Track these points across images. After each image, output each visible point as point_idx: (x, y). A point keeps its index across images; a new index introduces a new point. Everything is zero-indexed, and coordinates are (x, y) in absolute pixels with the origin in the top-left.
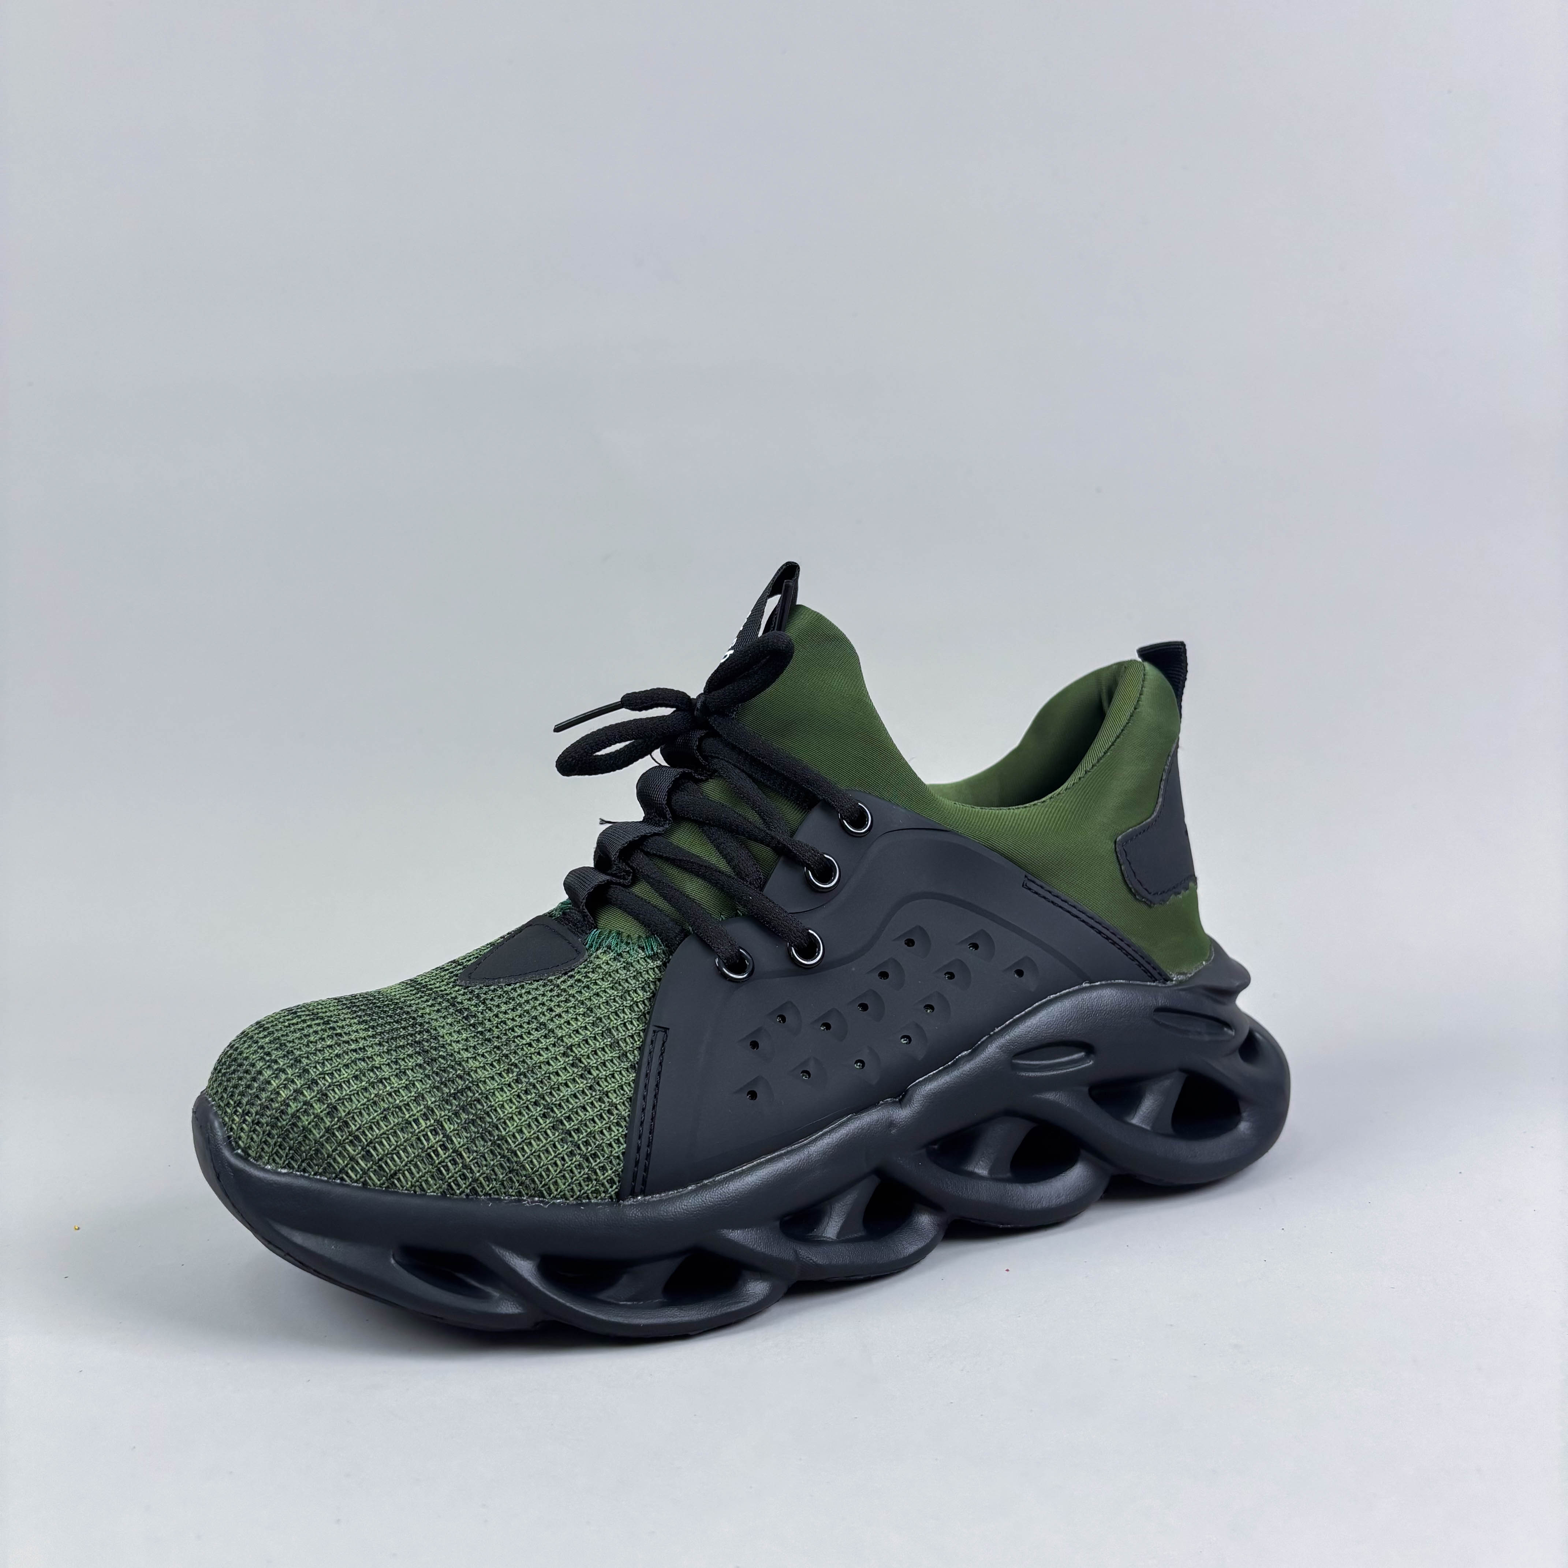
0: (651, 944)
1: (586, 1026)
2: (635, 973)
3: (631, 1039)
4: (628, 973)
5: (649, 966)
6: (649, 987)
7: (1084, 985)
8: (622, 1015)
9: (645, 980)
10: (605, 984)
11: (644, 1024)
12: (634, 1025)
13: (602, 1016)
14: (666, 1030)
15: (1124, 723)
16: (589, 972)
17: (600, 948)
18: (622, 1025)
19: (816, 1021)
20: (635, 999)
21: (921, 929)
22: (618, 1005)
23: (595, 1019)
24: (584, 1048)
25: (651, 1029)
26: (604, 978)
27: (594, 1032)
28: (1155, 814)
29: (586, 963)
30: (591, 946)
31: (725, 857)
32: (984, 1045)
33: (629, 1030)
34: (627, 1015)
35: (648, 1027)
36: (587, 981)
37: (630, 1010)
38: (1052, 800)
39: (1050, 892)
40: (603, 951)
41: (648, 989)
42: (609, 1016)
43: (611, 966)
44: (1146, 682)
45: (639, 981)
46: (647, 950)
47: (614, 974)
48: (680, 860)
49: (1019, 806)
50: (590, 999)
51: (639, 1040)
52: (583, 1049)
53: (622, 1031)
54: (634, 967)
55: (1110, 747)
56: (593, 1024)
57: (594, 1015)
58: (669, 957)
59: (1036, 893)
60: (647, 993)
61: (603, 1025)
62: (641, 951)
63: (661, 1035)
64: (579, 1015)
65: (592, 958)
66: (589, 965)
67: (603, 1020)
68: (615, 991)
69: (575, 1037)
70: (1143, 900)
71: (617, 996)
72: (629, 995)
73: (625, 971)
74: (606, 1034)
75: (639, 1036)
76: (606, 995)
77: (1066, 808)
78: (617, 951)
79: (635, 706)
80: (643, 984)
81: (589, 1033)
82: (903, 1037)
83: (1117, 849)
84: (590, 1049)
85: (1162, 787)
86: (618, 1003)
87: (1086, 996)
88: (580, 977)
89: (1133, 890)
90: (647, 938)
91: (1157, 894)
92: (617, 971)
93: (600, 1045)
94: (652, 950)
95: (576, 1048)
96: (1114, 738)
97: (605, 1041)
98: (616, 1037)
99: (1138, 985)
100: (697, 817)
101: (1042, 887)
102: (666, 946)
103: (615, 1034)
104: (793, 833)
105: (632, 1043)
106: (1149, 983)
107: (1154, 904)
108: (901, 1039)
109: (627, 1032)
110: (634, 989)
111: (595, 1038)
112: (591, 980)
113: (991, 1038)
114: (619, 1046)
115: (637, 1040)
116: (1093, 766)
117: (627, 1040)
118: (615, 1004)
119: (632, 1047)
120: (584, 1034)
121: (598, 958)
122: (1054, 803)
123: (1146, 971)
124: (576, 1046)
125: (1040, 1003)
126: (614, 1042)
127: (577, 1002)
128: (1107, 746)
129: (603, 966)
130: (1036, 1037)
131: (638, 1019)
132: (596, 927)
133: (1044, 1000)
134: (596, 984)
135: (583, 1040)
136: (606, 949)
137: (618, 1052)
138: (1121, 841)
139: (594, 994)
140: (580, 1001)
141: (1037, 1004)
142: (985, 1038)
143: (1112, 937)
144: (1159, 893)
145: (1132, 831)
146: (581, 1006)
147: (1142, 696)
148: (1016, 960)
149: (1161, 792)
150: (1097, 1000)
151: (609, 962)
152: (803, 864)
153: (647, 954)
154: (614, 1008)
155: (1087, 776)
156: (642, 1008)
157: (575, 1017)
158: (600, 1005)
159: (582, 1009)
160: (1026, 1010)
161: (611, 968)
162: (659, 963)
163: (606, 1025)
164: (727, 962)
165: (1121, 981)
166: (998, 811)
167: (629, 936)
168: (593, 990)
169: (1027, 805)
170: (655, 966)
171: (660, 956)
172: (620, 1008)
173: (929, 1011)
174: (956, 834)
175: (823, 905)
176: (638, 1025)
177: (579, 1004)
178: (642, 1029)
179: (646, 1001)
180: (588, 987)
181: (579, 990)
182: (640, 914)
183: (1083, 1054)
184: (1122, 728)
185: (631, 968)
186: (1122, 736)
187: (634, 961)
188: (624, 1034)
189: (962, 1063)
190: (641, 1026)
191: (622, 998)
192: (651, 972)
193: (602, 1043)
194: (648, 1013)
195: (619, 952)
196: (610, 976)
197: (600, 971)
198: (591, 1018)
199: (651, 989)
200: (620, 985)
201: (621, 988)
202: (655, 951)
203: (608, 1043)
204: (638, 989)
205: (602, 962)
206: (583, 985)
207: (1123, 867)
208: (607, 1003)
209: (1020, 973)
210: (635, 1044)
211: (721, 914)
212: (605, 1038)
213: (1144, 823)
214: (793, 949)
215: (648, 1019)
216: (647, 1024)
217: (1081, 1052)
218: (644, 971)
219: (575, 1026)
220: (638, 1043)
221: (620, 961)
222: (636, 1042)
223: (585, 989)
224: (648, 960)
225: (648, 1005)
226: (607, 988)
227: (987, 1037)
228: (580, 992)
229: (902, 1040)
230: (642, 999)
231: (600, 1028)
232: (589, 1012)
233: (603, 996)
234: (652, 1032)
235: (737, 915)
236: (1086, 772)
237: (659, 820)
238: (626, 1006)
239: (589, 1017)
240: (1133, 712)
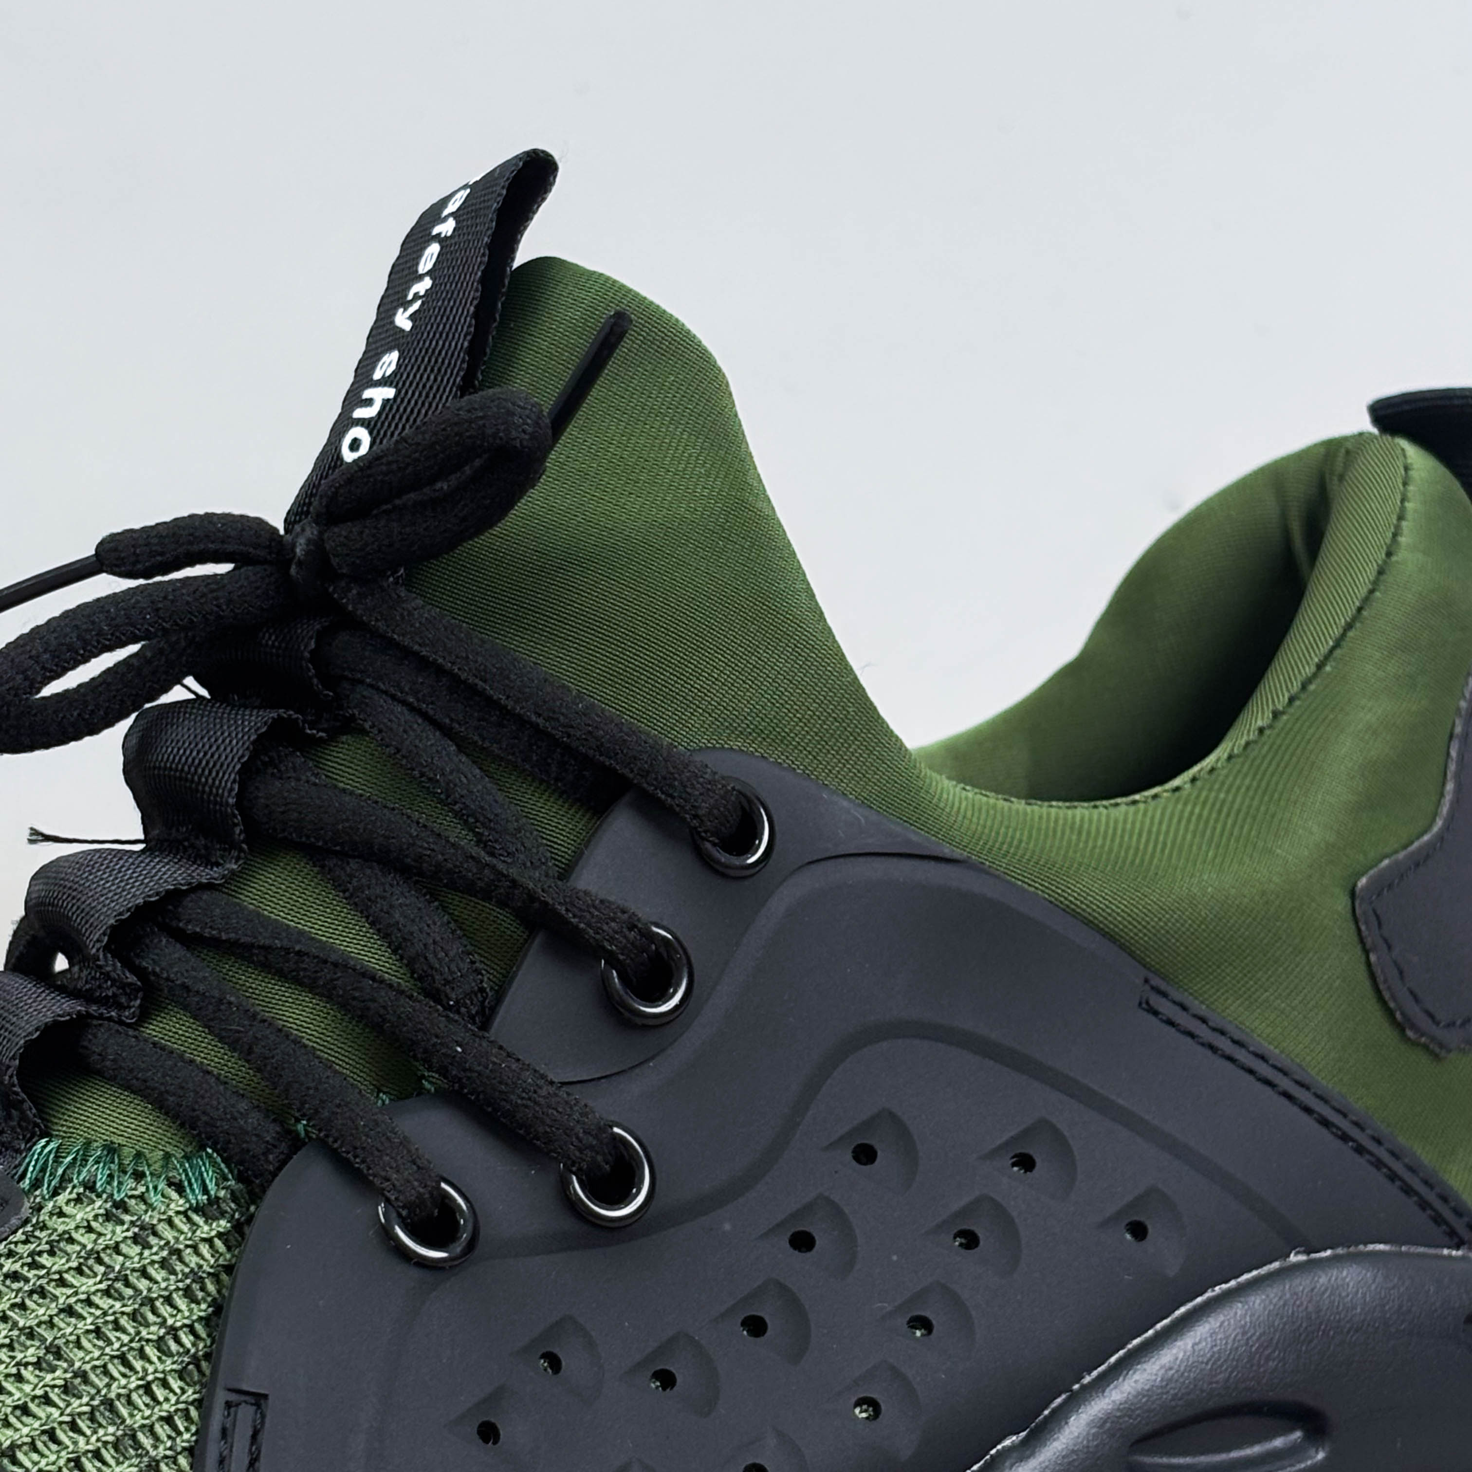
0: (201, 1174)
1: (46, 1393)
2: (165, 1253)
3: (166, 1427)
4: (146, 1253)
5: (198, 1233)
6: (203, 1289)
7: (1293, 1258)
8: (138, 1365)
9: (192, 1270)
10: (87, 1285)
11: (198, 1388)
12: (172, 1391)
13: (87, 1367)
14: (259, 1400)
15: (1364, 591)
16: (40, 1254)
17: (65, 1189)
18: (141, 1392)
19: (639, 1366)
20: (170, 1322)
21: (892, 1115)
22: (126, 1339)
23: (69, 1375)
24: (47, 1452)
25: (221, 1397)
26: (84, 1268)
27: (68, 1411)
28: (1439, 823)
29: (29, 1228)
30: (37, 1184)
31: (385, 935)
32: (1060, 1416)
33: (159, 1403)
34: (151, 1362)
35: (211, 1394)
36: (39, 1277)
37: (159, 1349)
38: (1199, 783)
39: (1204, 1021)
40: (74, 1196)
41: (200, 1295)
42: (105, 1366)
43: (100, 1235)
44: (1411, 488)
45: (176, 1274)
46: (193, 1190)
47: (110, 1255)
48: (267, 949)
49: (1119, 800)
50: (51, 1324)
51: (187, 1429)
52: (42, 1455)
53: (143, 1407)
54: (161, 1238)
55: (1331, 651)
56: (66, 1389)
57: (65, 1365)
58: (248, 1209)
59: (1170, 1023)
60: (198, 1303)
61: (93, 1391)
62: (174, 1195)
63: (246, 1414)
64: (26, 1365)
65: (44, 1216)
66: (37, 1233)
67: (92, 1377)
68: (115, 1299)
69: (18, 1425)
70: (1423, 1040)
71: (123, 1313)
72: (154, 1311)
73: (137, 1249)
74: (102, 1414)
75: (187, 1417)
76: (93, 1310)
77: (1236, 806)
78: (112, 1195)
79: (134, 564)
80: (188, 1281)
81: (56, 1413)
82: (858, 1404)
83: (1358, 911)
84: (63, 1453)
85: (1454, 753)
86: (124, 1331)
87: (1302, 1284)
88: (17, 1267)
89: (1398, 1016)
90: (187, 1157)
91: (1454, 1024)
92: (116, 1249)
93: (88, 1443)
94: (205, 1191)
95: (26, 1454)
96: (1341, 630)
97: (101, 1432)
98: (129, 1422)
99: (1419, 1255)
100: (308, 837)
101: (1184, 1008)
102: (239, 1179)
103: (124, 1412)
104: (566, 872)
105: (169, 1437)
106: (1446, 1252)
107: (1449, 1051)
108: (855, 1406)
109: (156, 1410)
110: (166, 1293)
111: (74, 1427)
112: (48, 1273)
113: (1075, 1401)
114: (138, 1445)
115: (182, 1429)
116: (1291, 700)
117: (158, 1428)
118: (118, 1334)
119: (170, 1449)
120: (42, 1415)
121: (61, 1214)
122: (1204, 794)
123: (1438, 1220)
124: (25, 1448)
125: (1189, 1306)
126: (125, 1435)
127: (15, 1333)
128: (1324, 650)
129: (76, 1236)
130: (1189, 1394)
131: (181, 1374)
132: (47, 1134)
133: (1199, 1300)
134: (62, 1283)
135: (43, 1432)
136: (81, 1190)
137: (135, 1461)
138: (1366, 888)
139: (61, 1311)
140: (24, 1328)
141: (1182, 1310)
142: (1059, 1401)
143: (1354, 1132)
144: (1459, 1022)
145: (1388, 867)
146: (29, 1343)
147: (1404, 524)
148: (1129, 1198)
149: (1452, 767)
150: (1329, 1296)
151: (94, 1224)
152: (595, 951)
153: (194, 1202)
154: (117, 1345)
155: (1279, 725)
156: (189, 1345)
157: (14, 1371)
158: (78, 1338)
159: (31, 1351)
160: (1159, 1326)
161: (100, 1241)
162: (223, 1224)
163: (99, 1391)
164: (409, 1216)
165: (1381, 1247)
166: (1070, 812)
167: (139, 1155)
168: (55, 1298)
169: (1137, 797)
170: (213, 1233)
171: (223, 1205)
172: (133, 1345)
173: (918, 1333)
174: (978, 869)
175: (647, 1061)
176: (183, 1391)
177: (23, 1338)
178: (195, 1400)
179: (198, 1327)
180: (42, 1292)
181: (18, 1300)
182: (167, 1092)
183: (1298, 1435)
184: (1358, 604)
185: (153, 1240)
186: (1358, 625)
187: (160, 1220)
188: (147, 1413)
189: (1007, 1464)
190: (190, 1391)
191: (134, 1320)
192: (204, 1249)
193: (94, 1439)
194: (207, 1356)
195: (117, 1197)
196: (99, 1261)
197: (69, 1248)
198: (58, 1373)
199: (209, 1295)
200: (128, 1284)
201: (129, 1292)
202: (212, 1193)
203: (110, 1438)
204: (175, 1295)
205: (72, 1225)
206: (26, 1288)
207: (1373, 958)
208: (98, 1332)
209: (1139, 1231)
210: (178, 1440)
211: (379, 1091)
212: (100, 1425)
213: (1416, 844)
214: (574, 1178)
215: (208, 1372)
216: (208, 1386)
217: (1292, 1430)
218: (187, 1246)
219: (17, 1395)
220: (186, 1436)
221: (122, 1223)
222: (179, 1433)
223: (35, 1297)
224: (196, 1218)
225: (204, 1335)
226: (94, 1293)
227: (1064, 1396)
228: (22, 1306)
229: (857, 1411)
230: (187, 1322)
231: (85, 1400)
232: (50, 1357)
233: (85, 1314)
234: (223, 1405)
235: (420, 1091)
236: (1276, 715)
237: (206, 847)
238: (148, 1341)
239: (53, 1371)
240: (1385, 562)
